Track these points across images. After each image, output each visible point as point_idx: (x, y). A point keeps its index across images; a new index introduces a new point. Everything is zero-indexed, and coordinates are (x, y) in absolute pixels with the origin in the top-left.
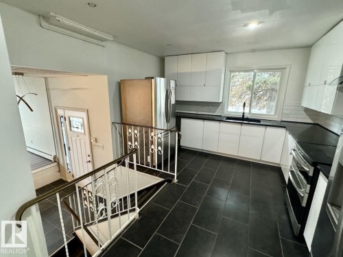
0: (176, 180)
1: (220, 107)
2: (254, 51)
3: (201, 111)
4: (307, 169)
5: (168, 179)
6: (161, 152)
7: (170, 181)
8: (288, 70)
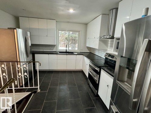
0: (39, 90)
1: (55, 47)
2: (68, 22)
3: (46, 50)
4: (97, 69)
5: (34, 91)
6: (26, 76)
7: (35, 92)
8: (80, 32)
